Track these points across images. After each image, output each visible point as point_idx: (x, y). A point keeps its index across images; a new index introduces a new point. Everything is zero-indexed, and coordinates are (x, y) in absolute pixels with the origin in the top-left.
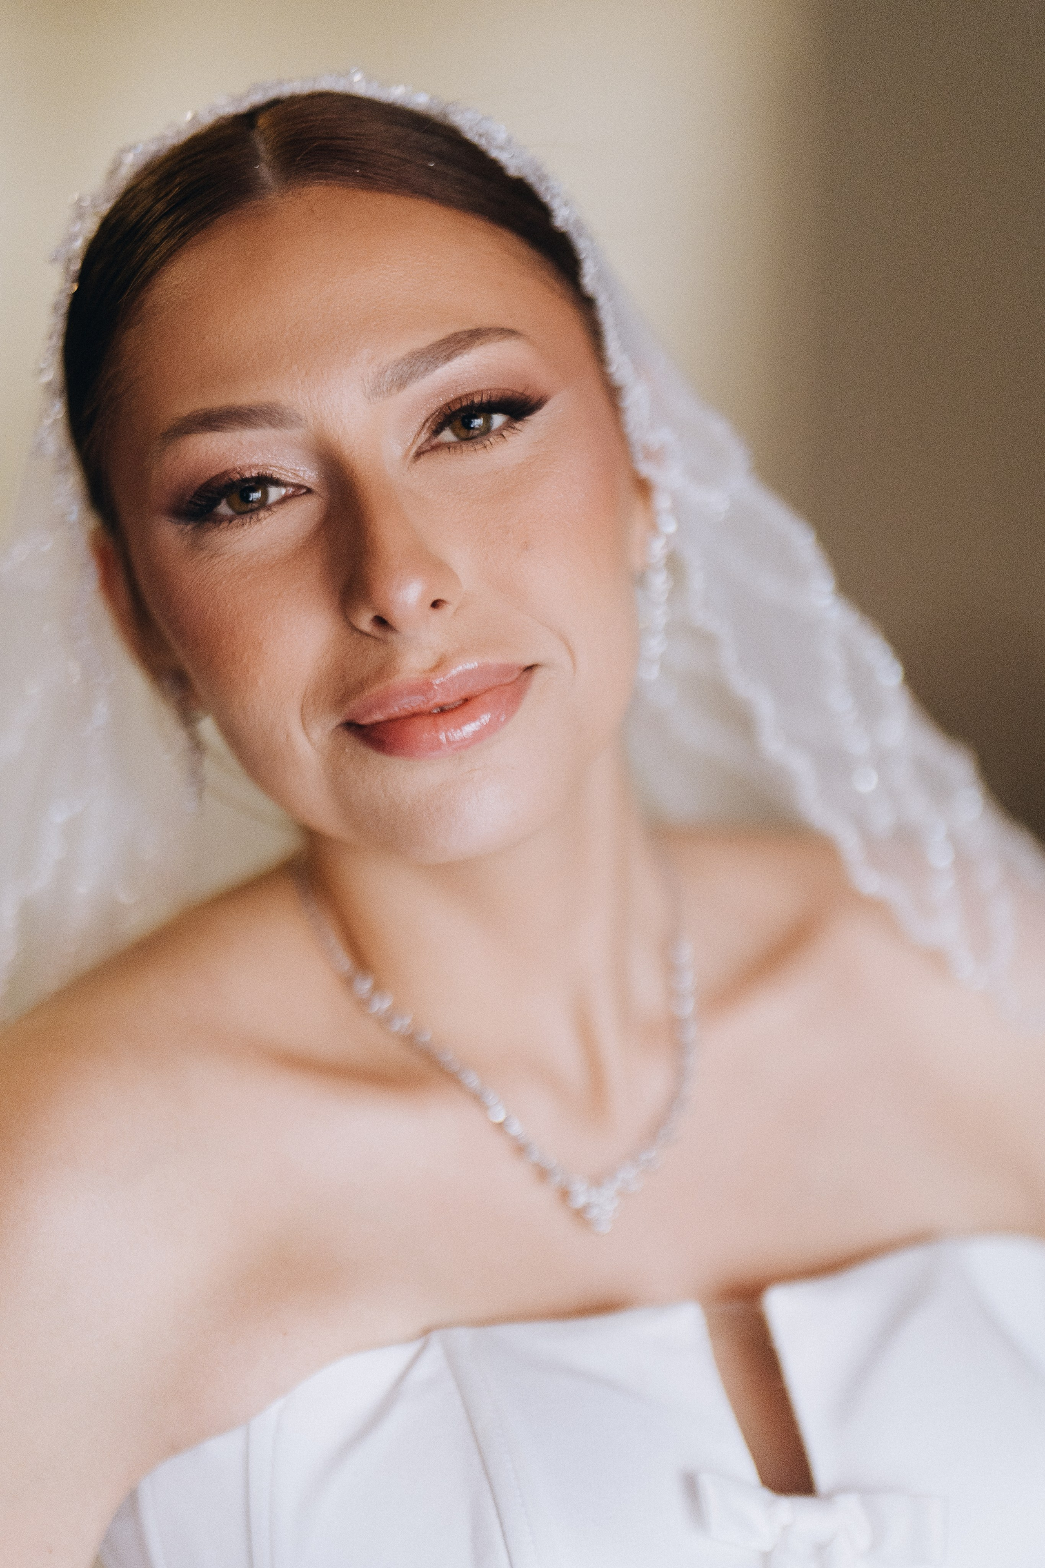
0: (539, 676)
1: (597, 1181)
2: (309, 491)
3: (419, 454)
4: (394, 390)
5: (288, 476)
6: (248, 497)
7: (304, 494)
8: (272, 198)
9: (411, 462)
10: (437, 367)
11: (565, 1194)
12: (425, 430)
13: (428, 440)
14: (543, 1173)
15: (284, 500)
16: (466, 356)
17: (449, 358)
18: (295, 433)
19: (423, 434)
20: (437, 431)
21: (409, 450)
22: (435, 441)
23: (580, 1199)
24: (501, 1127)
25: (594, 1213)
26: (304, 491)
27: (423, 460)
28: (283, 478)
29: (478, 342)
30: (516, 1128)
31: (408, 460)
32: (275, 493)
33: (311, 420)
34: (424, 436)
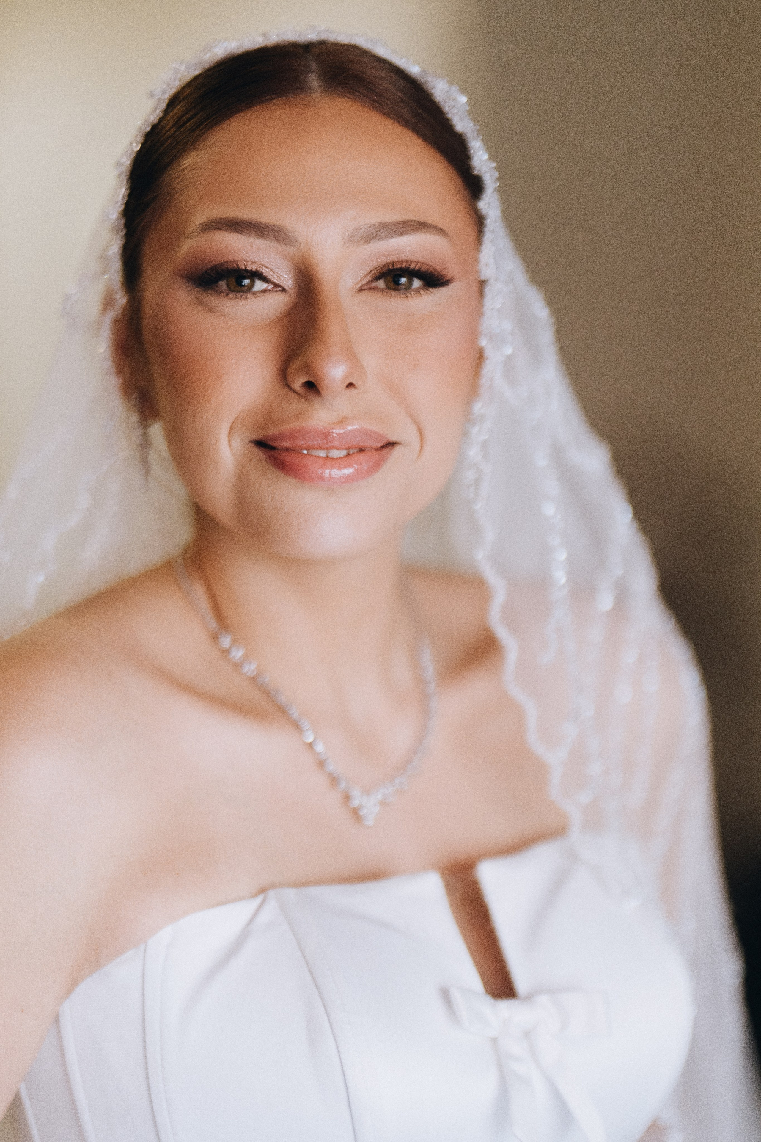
0: (397, 451)
1: (368, 791)
2: (284, 290)
3: (361, 290)
4: (362, 243)
5: (273, 277)
6: (242, 282)
7: (280, 291)
8: (316, 97)
9: (356, 292)
10: (392, 237)
11: (347, 798)
12: (371, 275)
13: (371, 281)
14: (334, 781)
15: (265, 291)
16: (413, 236)
17: (402, 234)
18: (291, 250)
19: (368, 277)
20: (377, 278)
21: (356, 284)
22: (374, 284)
23: (355, 803)
24: (310, 746)
25: (363, 812)
26: (280, 289)
27: (363, 294)
28: (269, 277)
29: (423, 230)
30: (320, 748)
31: (354, 291)
32: (259, 285)
33: (303, 244)
34: (369, 278)
